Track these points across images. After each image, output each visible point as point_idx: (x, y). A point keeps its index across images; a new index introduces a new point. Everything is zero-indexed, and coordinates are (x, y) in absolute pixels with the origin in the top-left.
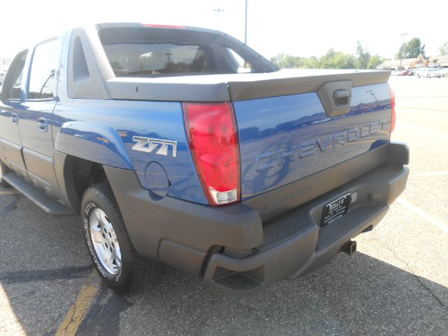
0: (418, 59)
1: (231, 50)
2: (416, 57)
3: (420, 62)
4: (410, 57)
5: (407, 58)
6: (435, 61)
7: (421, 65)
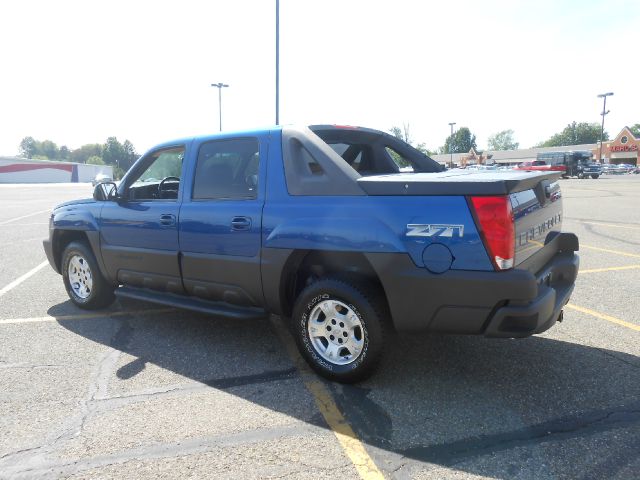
0: (469, 154)
1: (388, 149)
2: (467, 151)
3: (472, 158)
4: (459, 151)
5: (455, 152)
6: (489, 157)
7: (473, 162)
